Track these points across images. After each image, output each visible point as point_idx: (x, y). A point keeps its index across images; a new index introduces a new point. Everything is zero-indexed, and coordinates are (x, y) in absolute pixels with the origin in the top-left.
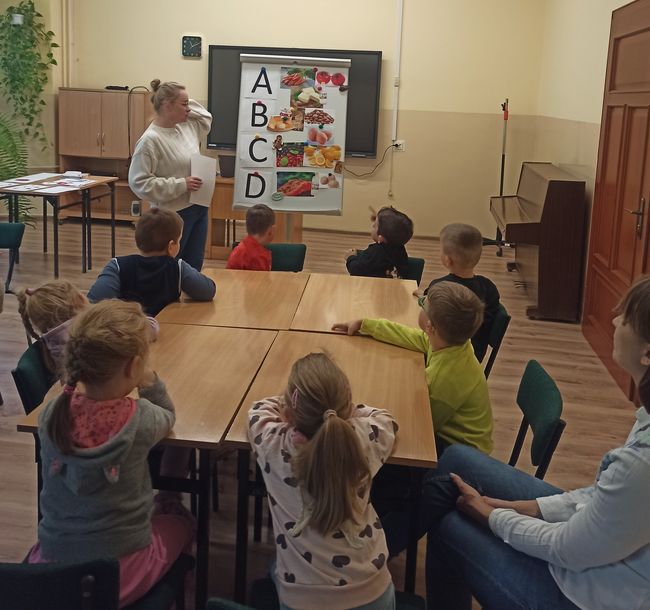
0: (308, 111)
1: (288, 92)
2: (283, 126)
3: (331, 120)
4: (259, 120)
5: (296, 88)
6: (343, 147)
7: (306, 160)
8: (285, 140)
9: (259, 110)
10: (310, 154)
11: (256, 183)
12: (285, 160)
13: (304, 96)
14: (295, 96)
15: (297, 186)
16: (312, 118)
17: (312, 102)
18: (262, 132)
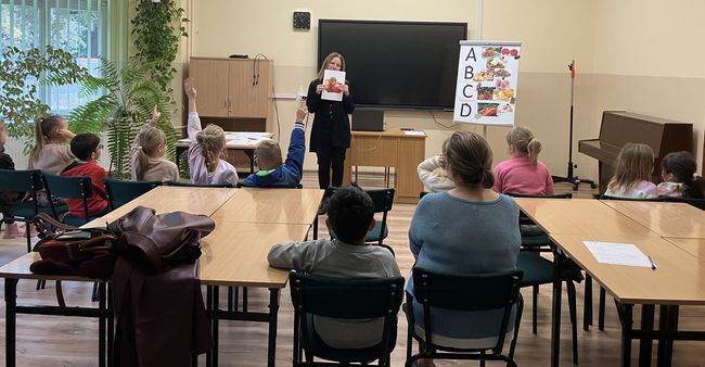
0: (496, 70)
1: (486, 60)
2: (482, 78)
3: (509, 75)
4: (469, 75)
5: (490, 58)
6: (515, 89)
7: (494, 96)
8: (482, 86)
9: (469, 70)
10: (497, 93)
11: (466, 109)
12: (482, 96)
13: (494, 62)
14: (489, 62)
15: (488, 111)
16: (498, 74)
17: (499, 65)
18: (470, 82)
